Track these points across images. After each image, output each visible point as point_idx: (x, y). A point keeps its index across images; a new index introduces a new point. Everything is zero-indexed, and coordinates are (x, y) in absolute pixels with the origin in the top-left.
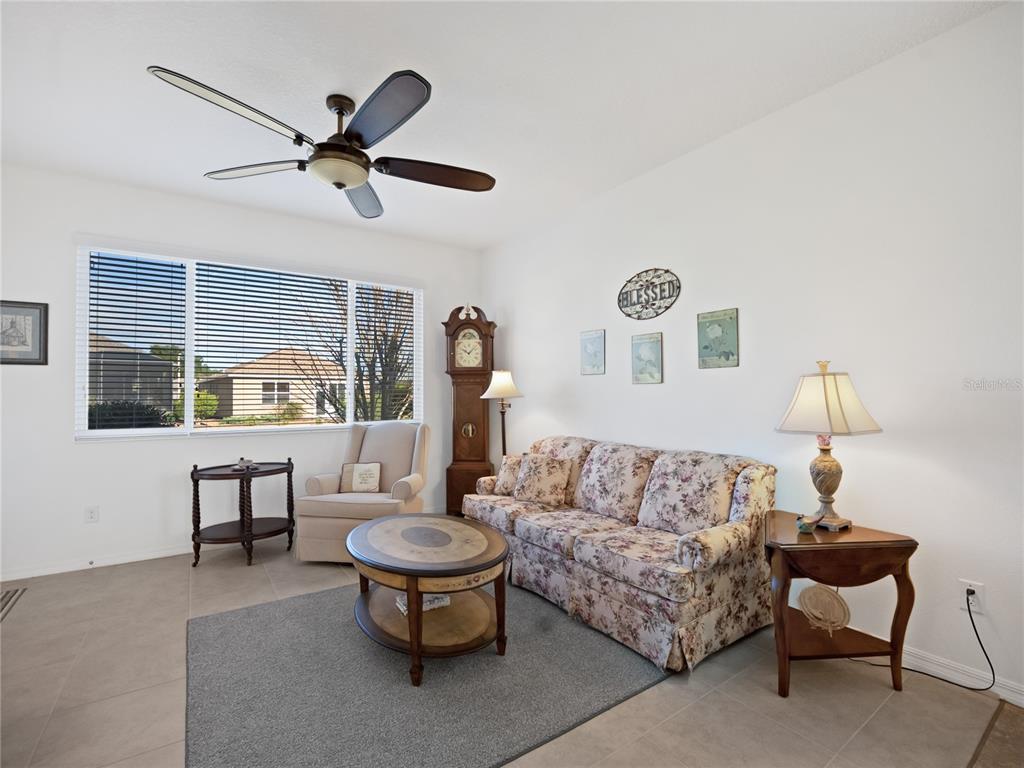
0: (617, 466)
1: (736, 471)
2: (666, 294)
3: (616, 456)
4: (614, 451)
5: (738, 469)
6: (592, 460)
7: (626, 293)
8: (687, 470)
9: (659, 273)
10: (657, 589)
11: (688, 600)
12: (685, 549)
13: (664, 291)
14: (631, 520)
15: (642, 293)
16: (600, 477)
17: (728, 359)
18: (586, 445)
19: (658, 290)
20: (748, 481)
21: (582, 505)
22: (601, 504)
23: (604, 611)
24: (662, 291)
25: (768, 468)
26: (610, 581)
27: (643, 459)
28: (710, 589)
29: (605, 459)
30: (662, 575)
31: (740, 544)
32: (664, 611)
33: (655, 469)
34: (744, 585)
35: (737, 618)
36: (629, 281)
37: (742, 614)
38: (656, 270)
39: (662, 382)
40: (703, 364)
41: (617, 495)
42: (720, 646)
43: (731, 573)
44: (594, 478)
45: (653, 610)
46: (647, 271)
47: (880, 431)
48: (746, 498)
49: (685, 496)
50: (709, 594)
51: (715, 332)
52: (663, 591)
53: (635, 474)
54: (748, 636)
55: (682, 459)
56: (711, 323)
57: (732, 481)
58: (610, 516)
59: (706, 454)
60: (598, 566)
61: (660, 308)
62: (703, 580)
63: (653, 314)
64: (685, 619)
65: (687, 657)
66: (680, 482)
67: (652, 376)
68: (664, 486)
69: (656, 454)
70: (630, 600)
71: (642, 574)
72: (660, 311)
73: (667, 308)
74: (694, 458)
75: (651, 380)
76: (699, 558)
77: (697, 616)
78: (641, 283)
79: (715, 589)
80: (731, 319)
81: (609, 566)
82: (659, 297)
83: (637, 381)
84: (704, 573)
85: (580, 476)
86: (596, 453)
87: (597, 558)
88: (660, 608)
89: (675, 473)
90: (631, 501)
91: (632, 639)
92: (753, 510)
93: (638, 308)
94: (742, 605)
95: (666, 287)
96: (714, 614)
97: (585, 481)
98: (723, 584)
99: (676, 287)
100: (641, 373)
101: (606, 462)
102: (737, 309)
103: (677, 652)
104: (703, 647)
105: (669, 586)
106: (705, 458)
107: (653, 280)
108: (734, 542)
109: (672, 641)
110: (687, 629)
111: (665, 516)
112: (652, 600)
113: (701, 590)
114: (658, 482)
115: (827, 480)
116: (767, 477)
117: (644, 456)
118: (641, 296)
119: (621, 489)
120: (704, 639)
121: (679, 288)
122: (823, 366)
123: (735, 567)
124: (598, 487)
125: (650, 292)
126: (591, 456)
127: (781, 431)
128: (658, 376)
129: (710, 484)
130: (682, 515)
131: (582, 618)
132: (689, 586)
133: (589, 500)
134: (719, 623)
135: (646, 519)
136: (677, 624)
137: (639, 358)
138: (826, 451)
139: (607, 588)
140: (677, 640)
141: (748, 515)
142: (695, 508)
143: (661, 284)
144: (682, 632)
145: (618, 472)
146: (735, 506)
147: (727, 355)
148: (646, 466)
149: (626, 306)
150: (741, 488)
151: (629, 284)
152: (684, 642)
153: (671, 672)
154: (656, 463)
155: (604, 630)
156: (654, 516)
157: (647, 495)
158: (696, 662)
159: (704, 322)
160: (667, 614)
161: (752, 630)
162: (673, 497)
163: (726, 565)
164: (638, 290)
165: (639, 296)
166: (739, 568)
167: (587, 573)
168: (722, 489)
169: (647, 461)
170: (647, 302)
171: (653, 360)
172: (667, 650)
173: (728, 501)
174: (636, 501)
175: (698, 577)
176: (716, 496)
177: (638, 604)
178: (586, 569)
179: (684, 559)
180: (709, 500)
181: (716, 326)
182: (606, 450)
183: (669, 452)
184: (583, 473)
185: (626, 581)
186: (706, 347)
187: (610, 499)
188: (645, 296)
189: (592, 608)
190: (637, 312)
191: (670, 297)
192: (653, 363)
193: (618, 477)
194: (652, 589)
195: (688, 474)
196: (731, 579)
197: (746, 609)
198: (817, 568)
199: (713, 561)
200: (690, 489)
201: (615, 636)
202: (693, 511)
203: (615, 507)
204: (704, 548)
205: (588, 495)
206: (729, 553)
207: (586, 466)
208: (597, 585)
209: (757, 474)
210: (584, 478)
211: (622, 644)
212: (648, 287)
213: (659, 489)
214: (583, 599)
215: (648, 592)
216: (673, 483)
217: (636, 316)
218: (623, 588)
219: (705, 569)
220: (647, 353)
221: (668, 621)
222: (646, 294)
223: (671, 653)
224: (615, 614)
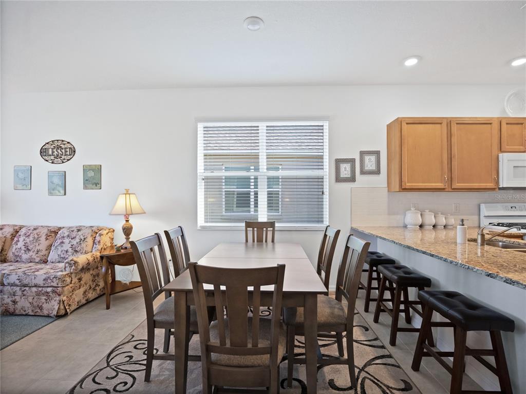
0: (36, 236)
1: (96, 232)
2: (68, 153)
3: (35, 232)
4: (35, 229)
5: (97, 231)
6: (20, 235)
7: (46, 149)
8: (74, 234)
9: (64, 142)
10: (52, 284)
11: (68, 285)
12: (67, 265)
13: (67, 151)
14: (44, 261)
15: (55, 150)
16: (25, 243)
17: (96, 186)
18: (16, 228)
19: (63, 151)
20: (101, 235)
21: (13, 260)
22: (25, 257)
23: (24, 304)
24: (66, 152)
25: (110, 229)
26: (27, 288)
27: (51, 232)
28: (80, 279)
29: (28, 234)
30: (54, 277)
31: (94, 259)
32: (56, 292)
33: (58, 235)
34: (98, 276)
35: (94, 289)
36: (47, 143)
37: (97, 288)
38: (63, 141)
39: (65, 194)
40: (85, 187)
41: (36, 250)
42: (85, 302)
43: (91, 272)
44: (21, 244)
45: (51, 294)
46: (58, 140)
47: (145, 213)
48: (99, 242)
49: (72, 245)
50: (80, 282)
51: (91, 174)
52: (55, 284)
53: (47, 239)
54: (100, 296)
55: (72, 230)
56: (90, 170)
57: (94, 236)
58: (31, 262)
59: (84, 226)
60: (19, 284)
61: (64, 159)
62: (76, 276)
63: (60, 162)
64: (66, 292)
65: (67, 307)
66: (70, 240)
67: (59, 192)
68: (62, 242)
69: (60, 229)
70: (38, 294)
71: (44, 280)
72: (64, 161)
73: (68, 160)
74: (78, 228)
75: (58, 194)
76: (73, 267)
77: (73, 291)
78: (54, 145)
79: (83, 279)
80: (98, 169)
81: (25, 282)
82: (64, 154)
83: (50, 194)
84: (76, 273)
85: (11, 244)
86: (23, 231)
87: (19, 280)
88: (54, 292)
89: (68, 236)
90: (44, 252)
91: (39, 311)
92: (102, 246)
93: (52, 157)
94: (97, 284)
95: (68, 150)
96: (82, 290)
97: (15, 247)
98: (87, 277)
99: (73, 151)
100: (53, 190)
101: (29, 236)
102: (101, 166)
103: (62, 307)
104: (76, 303)
105: (57, 281)
106: (83, 228)
107: (61, 146)
108: (91, 259)
109: (59, 303)
110: (67, 297)
111: (62, 256)
112: (49, 290)
113: (75, 280)
114: (59, 241)
115: (127, 231)
116: (109, 234)
117: (53, 230)
118: (54, 152)
119: (38, 248)
120: (77, 299)
121: (75, 151)
122: (127, 190)
123: (93, 269)
124: (23, 248)
125: (59, 151)
126: (19, 233)
127: (110, 214)
128: (63, 192)
129: (84, 239)
130: (70, 254)
131: (9, 312)
132: (68, 280)
133: (17, 256)
134: (85, 292)
135: (52, 259)
136: (62, 296)
137: (52, 183)
138: (127, 221)
139: (25, 293)
140: (62, 302)
141: (100, 249)
142: (77, 249)
143: (65, 148)
144: (65, 298)
145: (37, 239)
146: (95, 246)
147: (96, 184)
148: (53, 235)
149: (45, 156)
150: (98, 238)
151: (47, 145)
152: (65, 302)
153: (59, 317)
154: (59, 233)
155: (24, 313)
156: (57, 257)
157: (53, 248)
158: (72, 310)
159: (86, 169)
160: (57, 293)
161: (102, 293)
162: (67, 246)
163: (88, 269)
164: (52, 149)
165: (53, 152)
166: (96, 270)
167: (12, 289)
168: (90, 240)
169: (54, 233)
170: (58, 156)
171: (60, 184)
172: (56, 307)
173: (92, 244)
174: (47, 251)
175: (73, 276)
176: (86, 243)
177: (43, 294)
178: (12, 287)
179: (67, 269)
180: (83, 245)
181: (92, 171)
182: (29, 230)
183: (66, 228)
184: (13, 242)
185: (36, 286)
186: (87, 180)
187: (31, 253)
188: (56, 152)
189: (16, 306)
190: (51, 160)
191: (70, 155)
192: (59, 185)
193: (36, 241)
194: (49, 285)
195: (75, 236)
196: (91, 275)
197: (99, 285)
198: (119, 261)
199: (80, 267)
200: (74, 242)
201: (31, 313)
202: (76, 251)
203: (34, 256)
204: (76, 263)
205: (16, 254)
206: (88, 264)
207: (16, 239)
208: (19, 293)
209: (104, 232)
210: (14, 246)
211: (35, 315)
212: (58, 148)
213: (60, 244)
214: (11, 302)
215: (48, 287)
216: (67, 241)
217: (51, 161)
218: (34, 289)
219: (76, 271)
220: (56, 180)
221: (58, 296)
222: (57, 151)
223: (59, 309)
224: (30, 303)
